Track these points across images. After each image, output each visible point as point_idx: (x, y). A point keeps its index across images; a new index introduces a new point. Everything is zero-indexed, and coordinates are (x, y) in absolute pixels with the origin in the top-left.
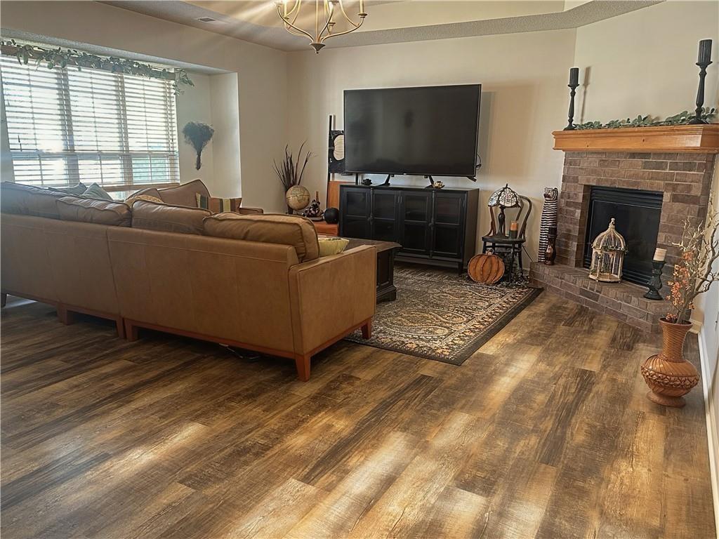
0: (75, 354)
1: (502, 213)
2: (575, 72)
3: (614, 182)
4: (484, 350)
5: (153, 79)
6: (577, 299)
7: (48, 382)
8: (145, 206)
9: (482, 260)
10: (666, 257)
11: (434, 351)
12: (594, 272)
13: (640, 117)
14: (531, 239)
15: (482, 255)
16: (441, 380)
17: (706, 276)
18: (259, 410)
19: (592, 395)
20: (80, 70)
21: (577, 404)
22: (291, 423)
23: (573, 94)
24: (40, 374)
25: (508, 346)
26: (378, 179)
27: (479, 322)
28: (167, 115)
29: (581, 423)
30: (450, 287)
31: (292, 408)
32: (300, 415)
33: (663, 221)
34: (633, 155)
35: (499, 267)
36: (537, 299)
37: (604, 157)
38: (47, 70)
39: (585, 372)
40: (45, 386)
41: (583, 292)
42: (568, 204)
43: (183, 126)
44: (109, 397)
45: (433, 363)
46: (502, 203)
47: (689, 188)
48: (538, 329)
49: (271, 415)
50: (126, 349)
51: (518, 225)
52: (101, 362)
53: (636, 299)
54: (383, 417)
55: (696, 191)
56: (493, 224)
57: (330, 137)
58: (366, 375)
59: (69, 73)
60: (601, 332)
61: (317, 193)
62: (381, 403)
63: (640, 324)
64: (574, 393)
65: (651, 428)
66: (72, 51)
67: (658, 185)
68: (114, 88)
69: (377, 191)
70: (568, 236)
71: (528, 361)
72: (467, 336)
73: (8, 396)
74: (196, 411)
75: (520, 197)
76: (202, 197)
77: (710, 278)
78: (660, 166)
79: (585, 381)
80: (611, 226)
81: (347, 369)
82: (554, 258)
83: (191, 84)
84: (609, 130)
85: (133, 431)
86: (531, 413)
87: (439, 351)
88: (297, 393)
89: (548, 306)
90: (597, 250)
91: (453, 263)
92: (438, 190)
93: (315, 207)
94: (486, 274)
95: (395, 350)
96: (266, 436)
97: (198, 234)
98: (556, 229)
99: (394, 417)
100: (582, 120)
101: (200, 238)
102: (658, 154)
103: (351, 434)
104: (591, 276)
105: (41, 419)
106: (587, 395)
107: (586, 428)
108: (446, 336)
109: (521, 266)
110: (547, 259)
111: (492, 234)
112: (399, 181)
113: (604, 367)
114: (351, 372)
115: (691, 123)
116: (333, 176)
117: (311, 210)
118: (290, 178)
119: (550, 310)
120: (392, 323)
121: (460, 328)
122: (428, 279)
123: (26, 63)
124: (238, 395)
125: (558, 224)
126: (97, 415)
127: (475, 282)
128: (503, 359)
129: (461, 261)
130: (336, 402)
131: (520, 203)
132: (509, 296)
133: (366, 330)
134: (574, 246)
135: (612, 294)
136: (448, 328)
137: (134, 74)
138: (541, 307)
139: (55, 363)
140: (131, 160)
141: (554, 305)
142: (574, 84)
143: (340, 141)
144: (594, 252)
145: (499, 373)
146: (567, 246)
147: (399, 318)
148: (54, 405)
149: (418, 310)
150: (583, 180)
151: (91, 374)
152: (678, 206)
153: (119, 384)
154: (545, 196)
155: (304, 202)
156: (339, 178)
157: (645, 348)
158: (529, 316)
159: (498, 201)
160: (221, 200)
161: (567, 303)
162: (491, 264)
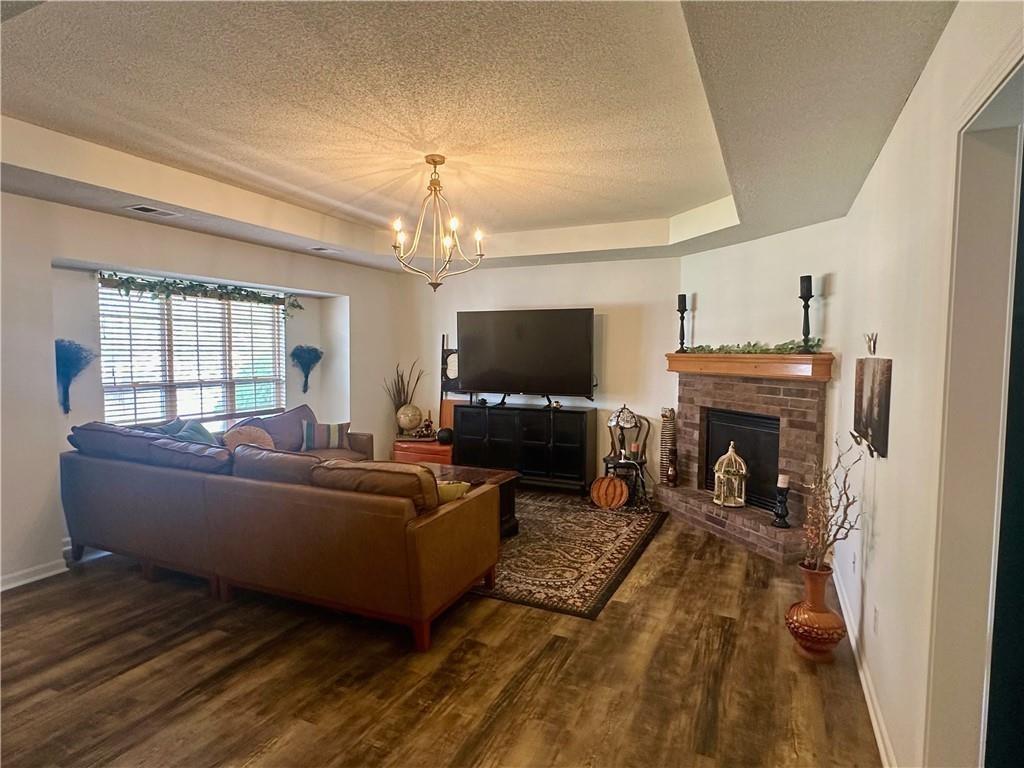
0: (160, 625)
1: (622, 434)
2: (682, 298)
3: (729, 405)
4: (620, 596)
5: (261, 305)
6: (703, 525)
7: (125, 666)
8: (248, 451)
9: (605, 483)
10: (790, 483)
11: (565, 602)
12: (718, 497)
13: (749, 343)
14: (651, 459)
15: (603, 478)
16: (576, 642)
17: (843, 522)
18: (372, 697)
19: (736, 651)
20: (185, 299)
21: (723, 664)
22: (412, 715)
23: (682, 318)
24: (116, 656)
25: (642, 589)
26: (493, 399)
27: (609, 559)
28: (275, 339)
29: (731, 691)
30: (573, 515)
31: (410, 693)
32: (420, 702)
33: (782, 445)
34: (746, 379)
35: (622, 491)
36: (664, 525)
37: (717, 380)
38: (149, 300)
39: (724, 619)
40: (120, 673)
41: (709, 518)
42: (685, 424)
43: (291, 350)
44: (196, 687)
45: (564, 618)
46: (621, 424)
47: (804, 414)
48: (670, 565)
49: (387, 704)
50: (220, 615)
51: (638, 446)
52: (188, 635)
53: (764, 528)
54: (516, 700)
55: (812, 418)
56: (613, 444)
57: (443, 356)
58: (493, 639)
59: (173, 302)
60: (734, 565)
61: (430, 412)
62: (512, 680)
63: (770, 554)
64: (719, 648)
65: (805, 695)
66: (178, 281)
67: (774, 410)
68: (220, 316)
69: (493, 411)
70: (688, 457)
71: (665, 609)
72: (598, 579)
73: (75, 691)
74: (299, 701)
75: (639, 417)
76: (308, 424)
77: (847, 525)
78: (773, 391)
79: (727, 630)
80: (731, 449)
81: (470, 632)
82: (677, 480)
83: (301, 308)
84: (721, 355)
85: (224, 737)
86: (676, 681)
87: (571, 601)
88: (416, 670)
89: (676, 534)
90: (719, 475)
91: (576, 485)
92: (558, 410)
93: (428, 427)
94: (610, 500)
95: (522, 602)
96: (381, 735)
97: (305, 484)
98: (676, 450)
99: (528, 699)
100: (692, 343)
101: (308, 489)
102: (770, 380)
103: (482, 726)
104: (716, 501)
105: (113, 724)
106: (732, 652)
107: (737, 698)
108: (577, 579)
109: (644, 488)
110: (669, 480)
111: (612, 455)
112: (515, 400)
113: (744, 612)
114: (475, 636)
115: (799, 353)
116: (446, 395)
117: (422, 432)
118: (401, 397)
119: (678, 539)
120: (517, 566)
121: (590, 568)
122: (550, 504)
123: (127, 294)
124: (348, 675)
125: (678, 444)
126: (182, 714)
127: (598, 507)
128: (639, 608)
129: (583, 483)
130: (461, 681)
131: (639, 423)
132: (635, 523)
133: (489, 576)
134: (695, 468)
135: (739, 521)
136: (577, 569)
137: (242, 300)
138: (668, 537)
139: (136, 638)
140: (234, 388)
141: (682, 534)
142: (682, 309)
143: (453, 360)
144: (716, 475)
145: (637, 627)
146: (688, 466)
147: (524, 559)
148: (130, 703)
149: (542, 547)
150: (700, 401)
151: (178, 653)
152: (795, 432)
153: (211, 666)
154: (663, 416)
155: (416, 422)
156: (452, 397)
157: (780, 584)
158: (659, 549)
159: (618, 423)
160: (329, 426)
161: (693, 529)
162: (615, 485)
